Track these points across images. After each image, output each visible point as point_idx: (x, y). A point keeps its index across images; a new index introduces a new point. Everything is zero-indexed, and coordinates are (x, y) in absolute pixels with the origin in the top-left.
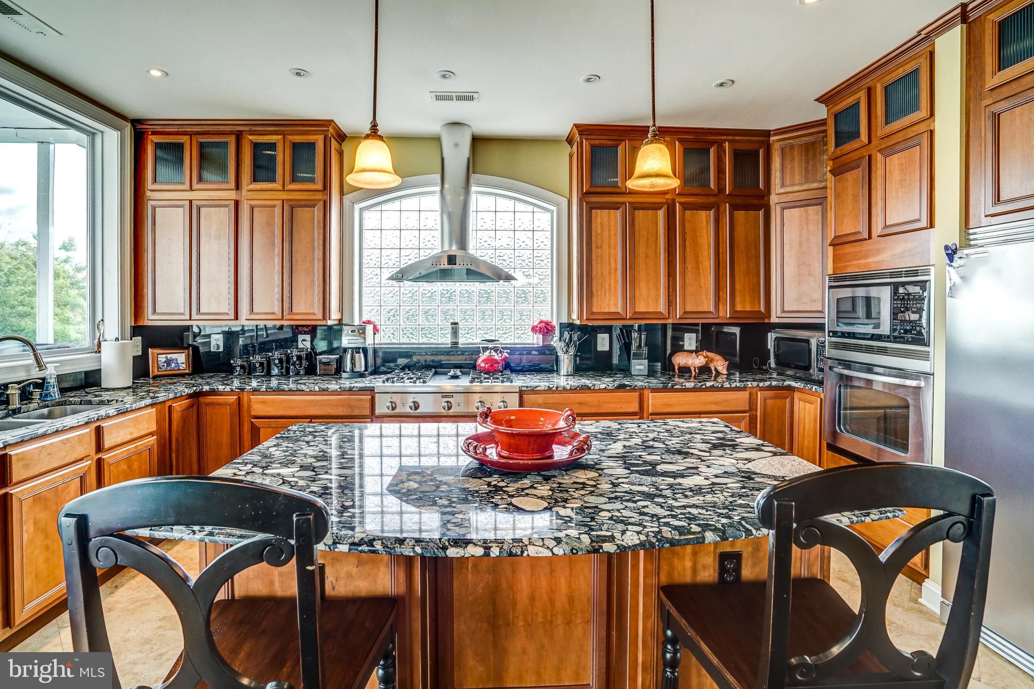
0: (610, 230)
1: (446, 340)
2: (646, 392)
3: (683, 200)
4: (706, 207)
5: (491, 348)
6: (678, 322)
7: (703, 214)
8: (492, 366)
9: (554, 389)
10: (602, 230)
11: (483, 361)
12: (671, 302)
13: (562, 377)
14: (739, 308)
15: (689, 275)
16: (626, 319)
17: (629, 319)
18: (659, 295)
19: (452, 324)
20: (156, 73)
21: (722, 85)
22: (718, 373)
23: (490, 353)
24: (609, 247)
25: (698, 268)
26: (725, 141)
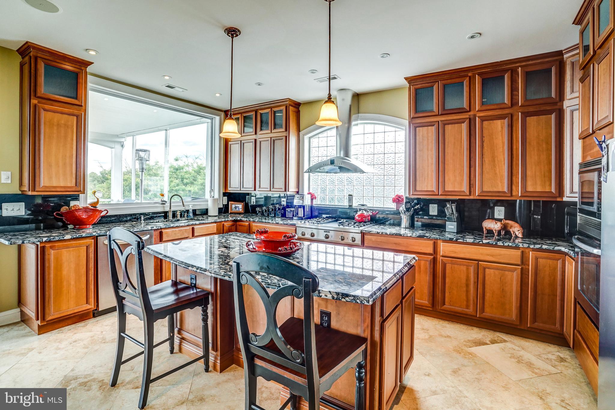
0: (428, 139)
1: (346, 204)
2: (439, 242)
3: (482, 114)
4: (501, 117)
5: (363, 209)
6: (478, 198)
7: (499, 122)
8: (362, 219)
9: (381, 233)
10: (423, 140)
11: (358, 216)
12: (471, 185)
13: (402, 229)
14: (530, 188)
15: (487, 166)
16: (438, 195)
17: (441, 195)
18: (462, 180)
19: (349, 195)
20: (218, 95)
21: (472, 37)
22: (516, 237)
23: (362, 212)
24: (428, 150)
25: (494, 161)
26: (518, 67)
